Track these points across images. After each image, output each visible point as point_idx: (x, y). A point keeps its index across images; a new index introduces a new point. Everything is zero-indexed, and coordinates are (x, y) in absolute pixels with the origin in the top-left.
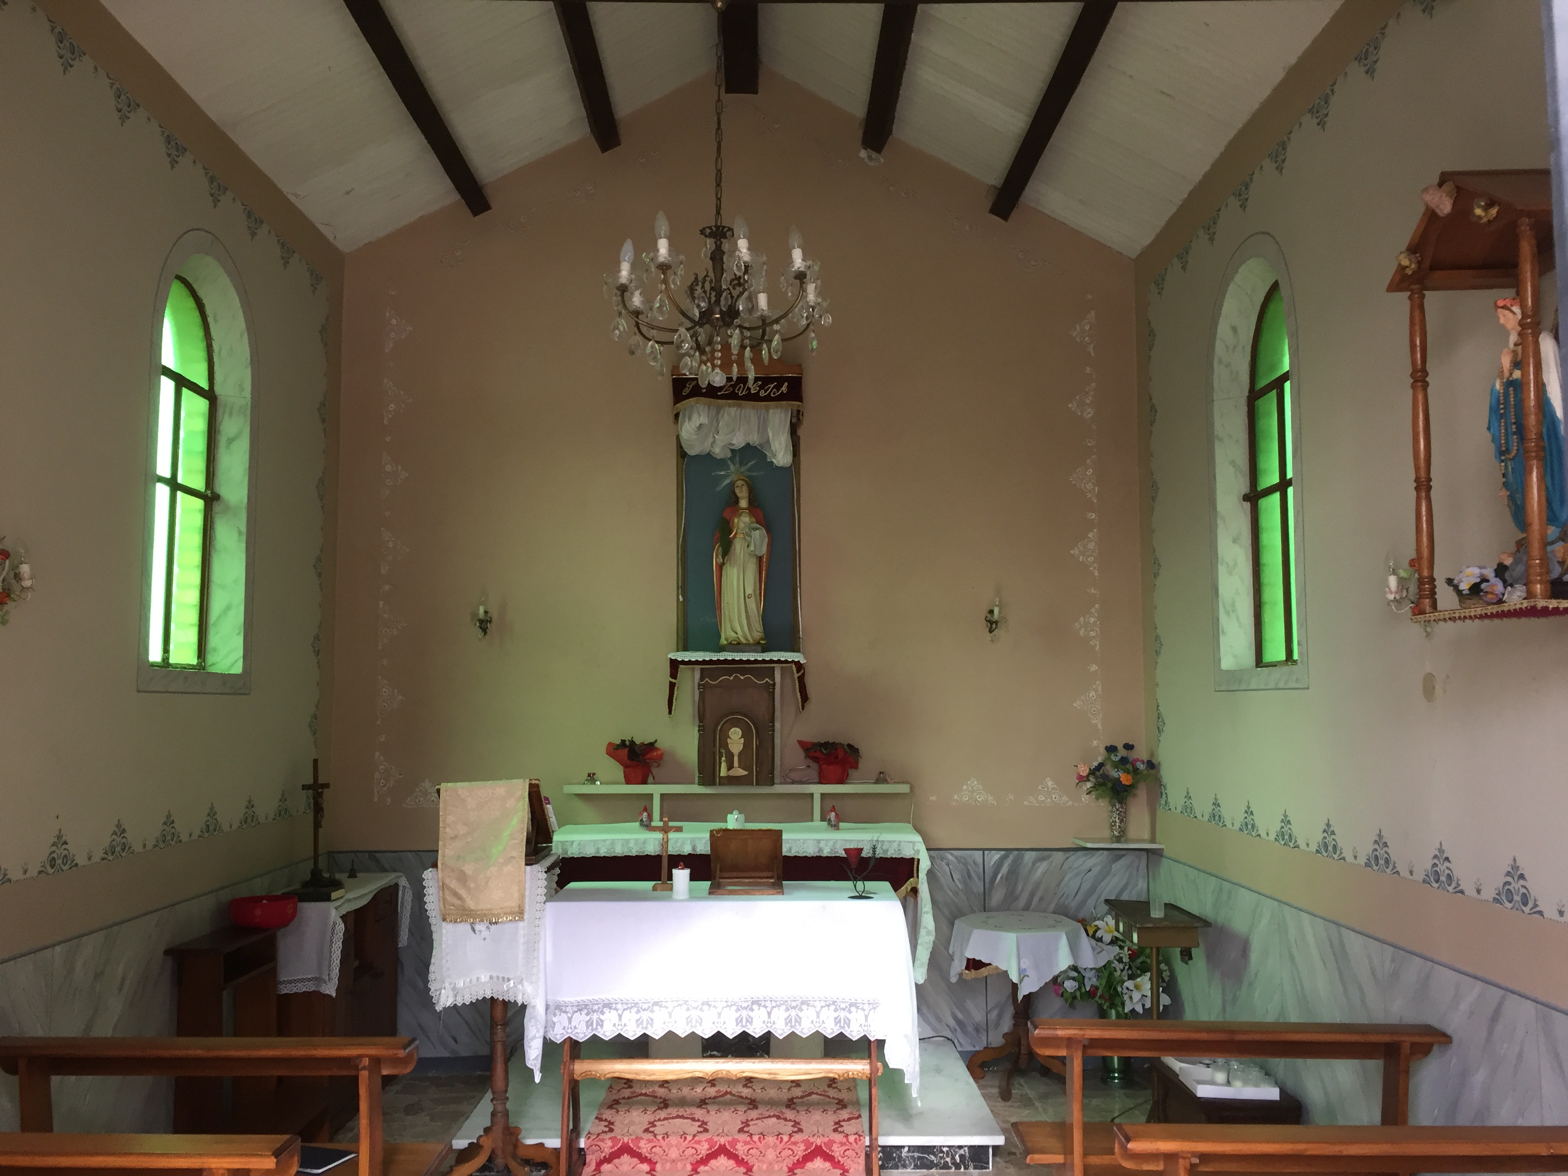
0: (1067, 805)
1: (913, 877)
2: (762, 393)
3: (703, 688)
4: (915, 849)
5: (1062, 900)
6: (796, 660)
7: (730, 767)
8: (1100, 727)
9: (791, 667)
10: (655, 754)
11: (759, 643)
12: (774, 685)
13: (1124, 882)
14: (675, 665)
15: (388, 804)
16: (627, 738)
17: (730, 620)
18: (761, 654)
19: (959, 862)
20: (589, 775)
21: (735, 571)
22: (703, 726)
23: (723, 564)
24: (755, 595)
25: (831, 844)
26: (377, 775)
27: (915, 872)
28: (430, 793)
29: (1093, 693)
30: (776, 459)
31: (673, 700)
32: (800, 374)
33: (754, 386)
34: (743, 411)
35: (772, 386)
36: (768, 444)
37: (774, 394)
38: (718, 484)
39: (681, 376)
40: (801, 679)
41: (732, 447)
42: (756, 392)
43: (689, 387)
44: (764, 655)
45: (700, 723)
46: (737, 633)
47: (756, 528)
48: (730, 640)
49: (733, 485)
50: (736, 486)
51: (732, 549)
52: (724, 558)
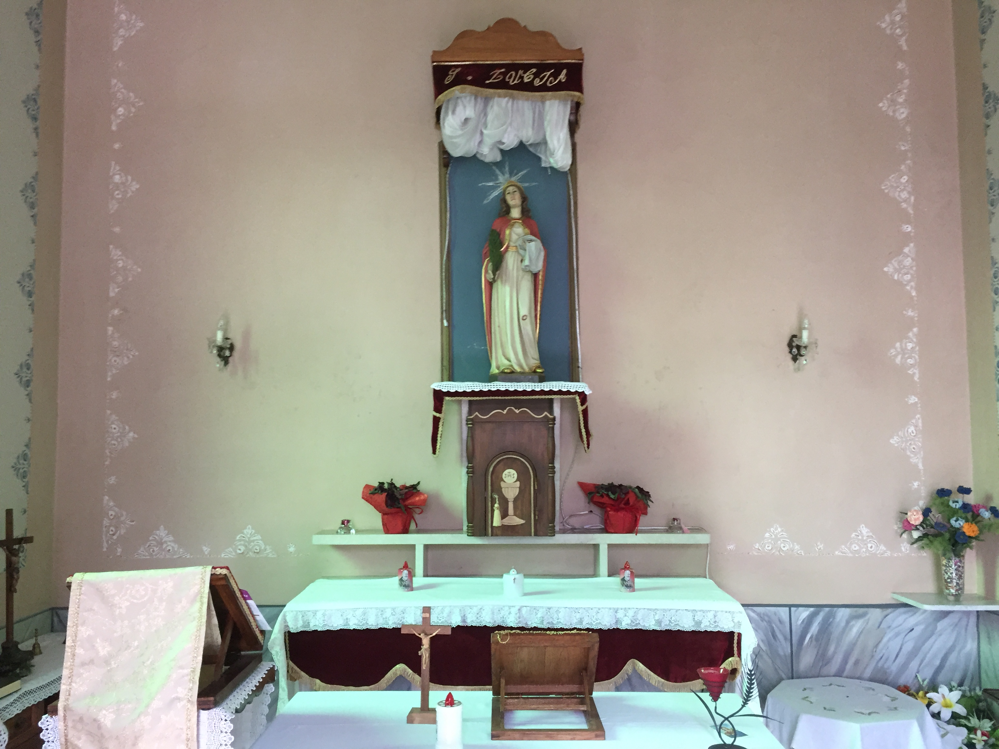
0: (886, 555)
1: (733, 655)
2: (537, 82)
3: (472, 423)
4: (736, 621)
5: (880, 665)
6: (580, 391)
7: (504, 515)
8: (921, 466)
9: (574, 399)
10: (417, 499)
11: (535, 372)
12: (554, 419)
13: (950, 644)
14: (439, 396)
15: (119, 554)
16: (386, 480)
17: (502, 346)
18: (539, 384)
19: (762, 620)
20: (343, 523)
21: (508, 289)
22: (472, 467)
23: (494, 280)
24: (531, 317)
25: (631, 613)
26: (106, 522)
27: (735, 649)
28: (166, 542)
29: (912, 429)
30: (553, 158)
31: (437, 437)
32: (580, 60)
33: (528, 74)
34: (515, 102)
35: (549, 73)
36: (544, 142)
37: (551, 83)
38: (485, 197)
39: (443, 64)
40: (585, 412)
41: (502, 147)
42: (529, 80)
43: (452, 75)
44: (543, 385)
45: (468, 464)
46: (510, 361)
47: (531, 240)
48: (502, 368)
49: (504, 193)
50: (507, 192)
51: (504, 264)
52: (494, 274)
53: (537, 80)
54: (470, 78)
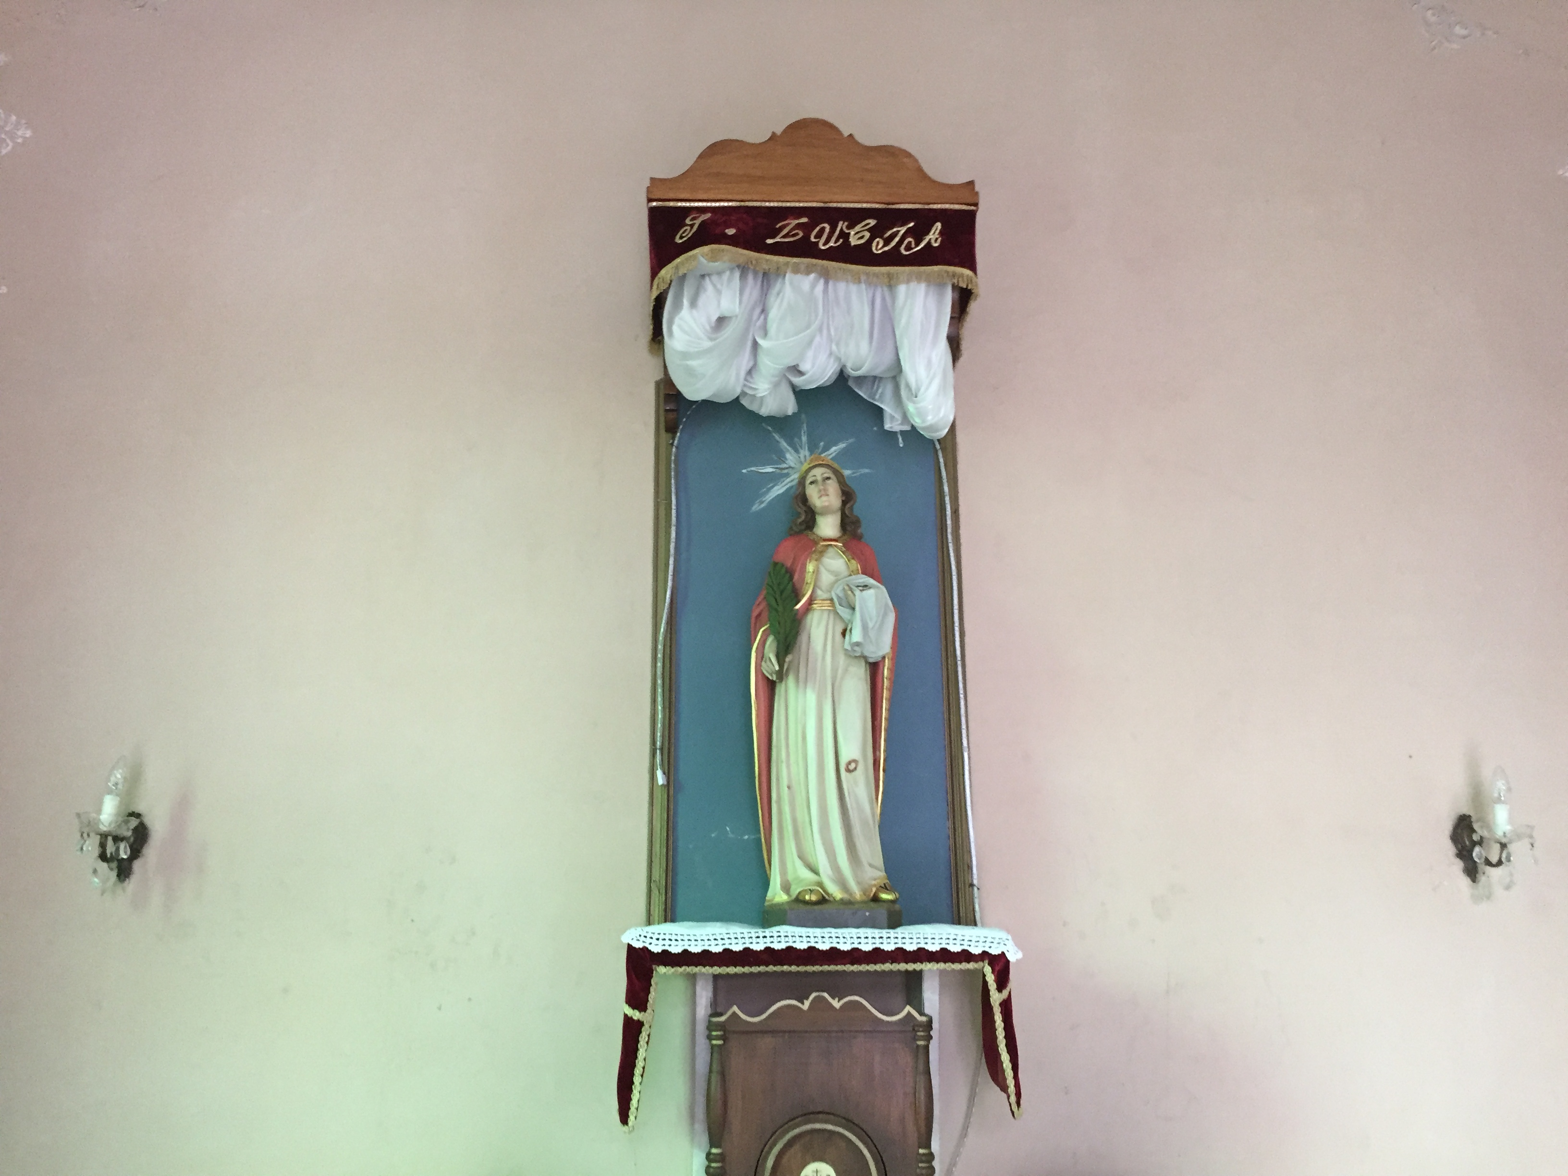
2: (878, 247)
3: (723, 1036)
6: (993, 950)
9: (980, 974)
11: (876, 899)
12: (928, 1025)
14: (641, 964)
17: (797, 833)
18: (891, 933)
21: (811, 697)
22: (721, 1158)
24: (865, 764)
30: (914, 402)
31: (633, 1075)
32: (971, 205)
33: (858, 228)
34: (831, 283)
35: (903, 230)
36: (897, 370)
37: (908, 248)
38: (757, 495)
39: (672, 204)
40: (1006, 1006)
41: (798, 381)
42: (862, 241)
43: (692, 226)
44: (900, 936)
45: (711, 1147)
46: (815, 872)
47: (866, 586)
48: (795, 891)
49: (802, 482)
50: (808, 482)
51: (803, 638)
52: (781, 663)
53: (878, 243)
54: (731, 232)
